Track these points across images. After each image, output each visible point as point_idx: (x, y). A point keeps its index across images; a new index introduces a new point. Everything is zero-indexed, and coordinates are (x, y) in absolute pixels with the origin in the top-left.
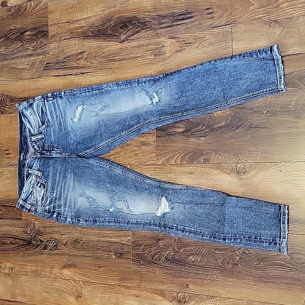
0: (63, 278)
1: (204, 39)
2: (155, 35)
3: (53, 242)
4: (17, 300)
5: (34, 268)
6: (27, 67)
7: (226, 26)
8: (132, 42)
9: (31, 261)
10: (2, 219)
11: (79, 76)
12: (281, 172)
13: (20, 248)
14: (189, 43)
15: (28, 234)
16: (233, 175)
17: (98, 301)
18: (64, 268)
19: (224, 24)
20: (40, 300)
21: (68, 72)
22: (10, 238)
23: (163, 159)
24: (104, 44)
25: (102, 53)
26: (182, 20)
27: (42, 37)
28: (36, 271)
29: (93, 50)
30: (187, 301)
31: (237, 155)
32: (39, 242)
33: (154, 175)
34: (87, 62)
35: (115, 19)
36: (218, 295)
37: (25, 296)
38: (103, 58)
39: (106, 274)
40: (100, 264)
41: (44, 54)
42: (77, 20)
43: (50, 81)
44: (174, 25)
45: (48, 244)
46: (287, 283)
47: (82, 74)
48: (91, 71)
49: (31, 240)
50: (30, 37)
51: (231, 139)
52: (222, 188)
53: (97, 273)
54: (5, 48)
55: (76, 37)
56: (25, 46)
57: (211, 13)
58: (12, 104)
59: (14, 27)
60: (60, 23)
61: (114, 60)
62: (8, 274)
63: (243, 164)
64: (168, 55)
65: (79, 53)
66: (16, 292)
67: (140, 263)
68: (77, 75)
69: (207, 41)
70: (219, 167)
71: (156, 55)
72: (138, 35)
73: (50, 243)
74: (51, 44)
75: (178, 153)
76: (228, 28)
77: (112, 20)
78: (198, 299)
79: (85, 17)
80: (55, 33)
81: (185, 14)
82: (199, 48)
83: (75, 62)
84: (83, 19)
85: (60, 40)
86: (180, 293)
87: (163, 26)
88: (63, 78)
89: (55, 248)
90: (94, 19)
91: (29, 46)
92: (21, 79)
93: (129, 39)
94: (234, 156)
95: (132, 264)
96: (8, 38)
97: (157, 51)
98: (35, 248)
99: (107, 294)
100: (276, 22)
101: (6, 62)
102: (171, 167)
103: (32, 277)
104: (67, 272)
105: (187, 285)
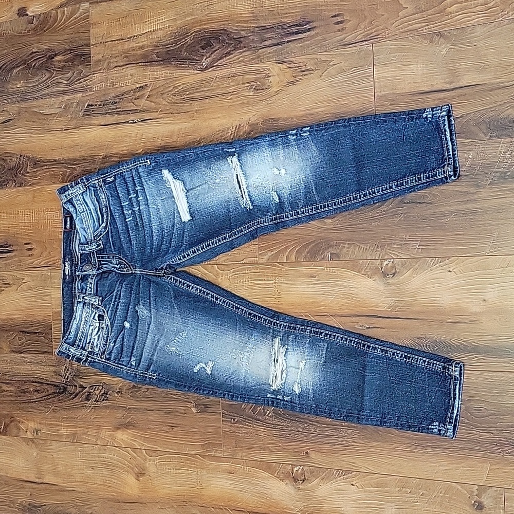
0: (116, 446)
1: (330, 64)
2: (254, 59)
3: (101, 388)
4: (45, 481)
5: (71, 430)
6: (58, 111)
7: (365, 43)
8: (219, 70)
9: (65, 419)
10: (21, 353)
11: (138, 125)
12: (450, 273)
13: (49, 399)
14: (308, 70)
15: (61, 376)
16: (376, 277)
17: (170, 480)
18: (118, 428)
19: (361, 40)
20: (82, 480)
21: (121, 118)
22: (33, 382)
23: (270, 254)
24: (178, 73)
25: (174, 88)
26: (297, 33)
27: (82, 63)
28: (74, 435)
29: (160, 84)
30: (307, 478)
31: (383, 246)
32: (79, 389)
33: (256, 280)
34: (151, 102)
35: (192, 33)
36: (354, 468)
37: (56, 474)
38: (174, 95)
39: (181, 438)
40: (173, 422)
41: (84, 90)
42: (134, 36)
43: (94, 133)
44: (284, 42)
45: (92, 391)
46: (461, 448)
47: (142, 121)
48: (157, 117)
49: (66, 386)
50: (62, 64)
51: (373, 221)
52: (360, 298)
53: (168, 436)
54: (24, 83)
55: (133, 62)
56: (54, 79)
57: (341, 22)
58: (36, 170)
59: (37, 48)
60: (108, 42)
61: (192, 99)
62: (31, 440)
63: (392, 260)
64: (275, 89)
65: (137, 88)
66: (44, 468)
67: (234, 419)
68: (135, 122)
69: (335, 66)
70: (354, 266)
71: (257, 90)
72: (229, 59)
73: (96, 389)
74: (95, 75)
75: (293, 245)
76: (366, 46)
77: (188, 36)
78: (324, 475)
79: (147, 31)
80: (100, 57)
81: (300, 25)
82: (323, 77)
83: (132, 102)
84: (144, 34)
85: (108, 68)
86: (296, 466)
87: (267, 43)
88: (114, 128)
89: (103, 397)
90: (160, 34)
91: (60, 78)
92: (50, 130)
93: (215, 65)
94: (378, 247)
95: (223, 420)
96: (29, 67)
97: (258, 83)
98: (73, 398)
99: (184, 470)
100: (440, 34)
101: (26, 104)
102: (281, 268)
103: (69, 445)
104: (122, 436)
105: (307, 453)
